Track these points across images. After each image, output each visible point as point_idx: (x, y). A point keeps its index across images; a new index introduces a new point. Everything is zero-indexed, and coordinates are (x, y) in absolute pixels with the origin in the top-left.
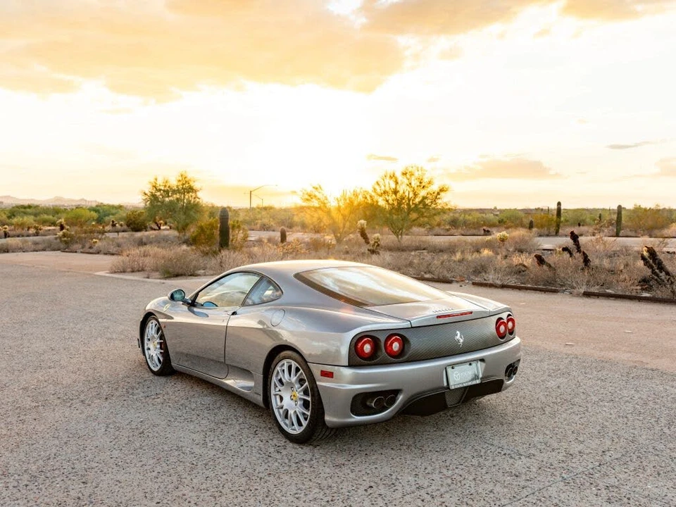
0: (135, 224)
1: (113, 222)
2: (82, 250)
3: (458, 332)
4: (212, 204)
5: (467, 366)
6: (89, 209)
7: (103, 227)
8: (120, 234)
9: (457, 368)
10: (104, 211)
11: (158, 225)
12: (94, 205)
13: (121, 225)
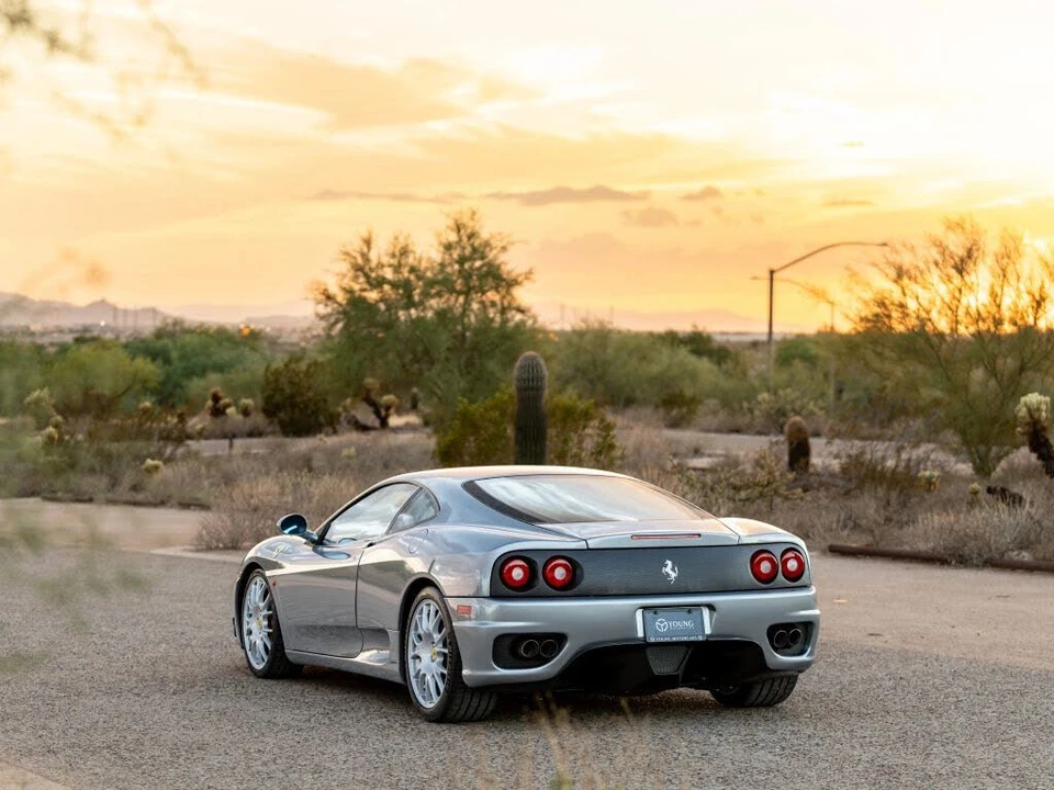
0: (293, 406)
1: (216, 398)
2: (110, 495)
3: (669, 563)
4: (601, 323)
5: (684, 614)
6: (126, 346)
7: (182, 418)
8: (238, 442)
9: (660, 613)
10: (183, 357)
11: (377, 413)
12: (148, 326)
13: (246, 412)
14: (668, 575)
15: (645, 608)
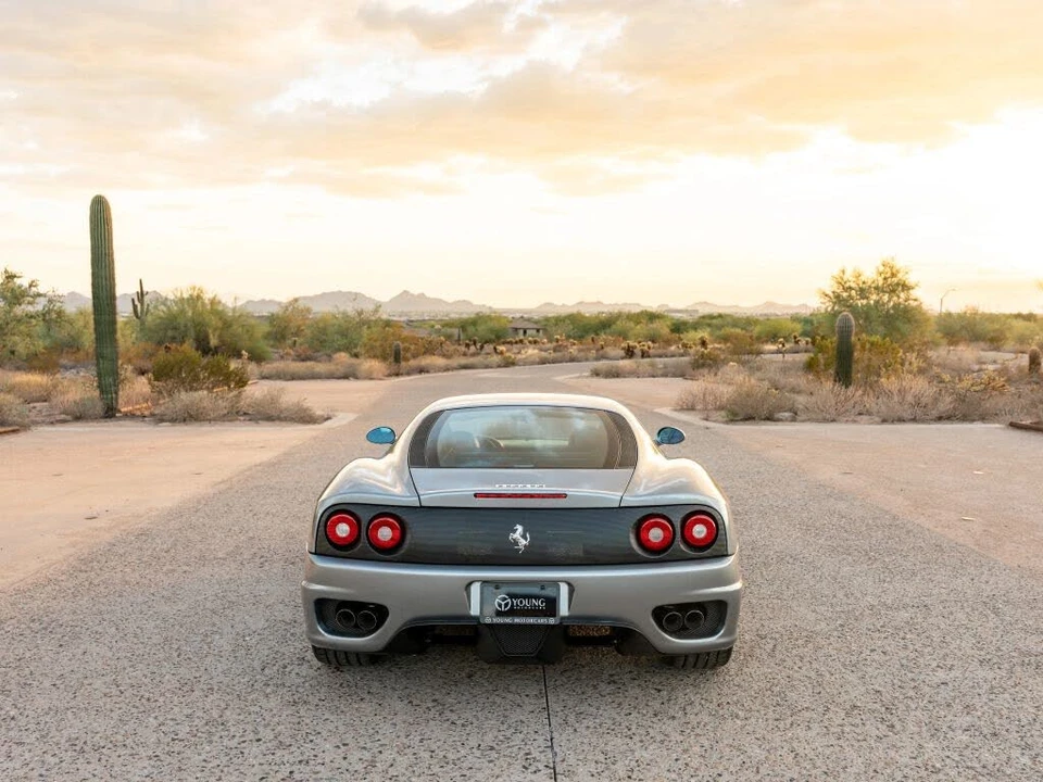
14: (516, 542)
15: (485, 582)
